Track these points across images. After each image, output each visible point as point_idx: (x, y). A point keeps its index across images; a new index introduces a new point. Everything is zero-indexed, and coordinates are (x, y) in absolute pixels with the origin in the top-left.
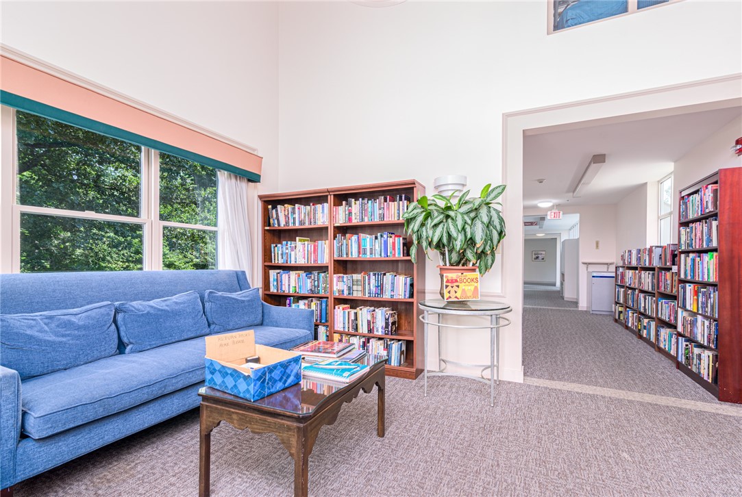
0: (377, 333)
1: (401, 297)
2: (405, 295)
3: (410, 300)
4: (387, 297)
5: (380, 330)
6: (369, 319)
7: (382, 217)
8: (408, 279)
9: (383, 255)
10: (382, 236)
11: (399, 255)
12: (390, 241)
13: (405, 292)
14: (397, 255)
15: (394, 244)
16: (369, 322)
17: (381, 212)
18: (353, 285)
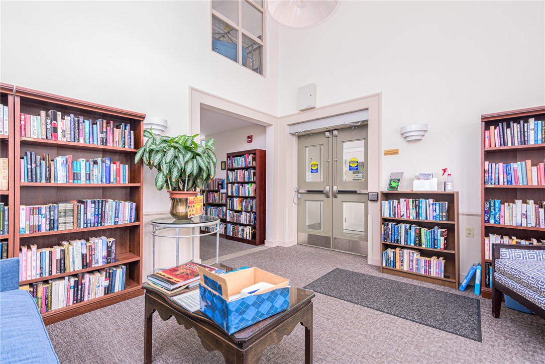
0: (97, 265)
1: (126, 222)
2: (131, 219)
3: (137, 223)
4: (109, 224)
5: (100, 261)
6: (84, 252)
7: (104, 141)
8: (134, 204)
9: (104, 180)
10: (103, 162)
11: (125, 181)
12: (114, 167)
13: (131, 216)
14: (122, 182)
15: (118, 171)
16: (84, 257)
17: (103, 136)
18: (59, 216)
